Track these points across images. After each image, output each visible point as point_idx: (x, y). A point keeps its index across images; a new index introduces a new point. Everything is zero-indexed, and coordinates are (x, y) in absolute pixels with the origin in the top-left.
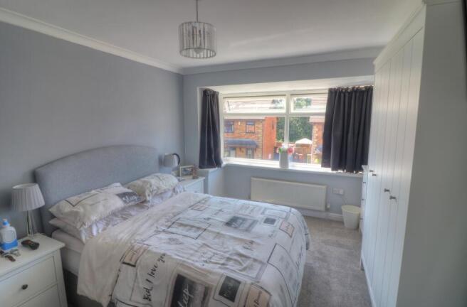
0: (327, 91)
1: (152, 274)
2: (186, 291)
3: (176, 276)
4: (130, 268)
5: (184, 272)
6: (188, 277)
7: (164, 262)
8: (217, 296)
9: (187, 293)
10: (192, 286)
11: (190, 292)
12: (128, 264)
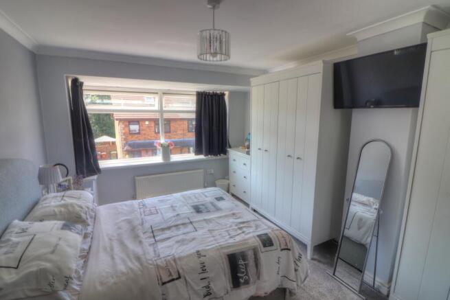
0: (195, 93)
1: (204, 270)
2: (241, 262)
3: (227, 257)
4: (176, 282)
5: (230, 251)
6: (237, 251)
7: (205, 256)
8: (263, 249)
9: (243, 263)
10: (243, 256)
11: (244, 260)
12: (173, 280)
